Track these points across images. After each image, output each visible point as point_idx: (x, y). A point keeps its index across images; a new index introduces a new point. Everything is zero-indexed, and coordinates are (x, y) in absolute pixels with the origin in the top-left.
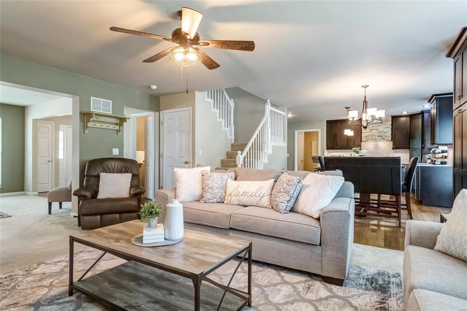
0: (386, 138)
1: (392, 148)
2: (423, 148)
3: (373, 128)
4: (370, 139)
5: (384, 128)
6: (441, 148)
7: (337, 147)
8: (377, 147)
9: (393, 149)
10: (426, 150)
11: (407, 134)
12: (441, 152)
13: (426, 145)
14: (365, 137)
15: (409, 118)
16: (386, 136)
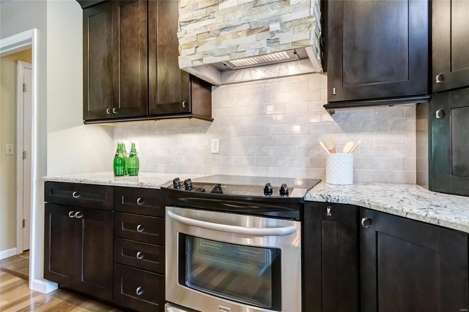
16: (287, 25)
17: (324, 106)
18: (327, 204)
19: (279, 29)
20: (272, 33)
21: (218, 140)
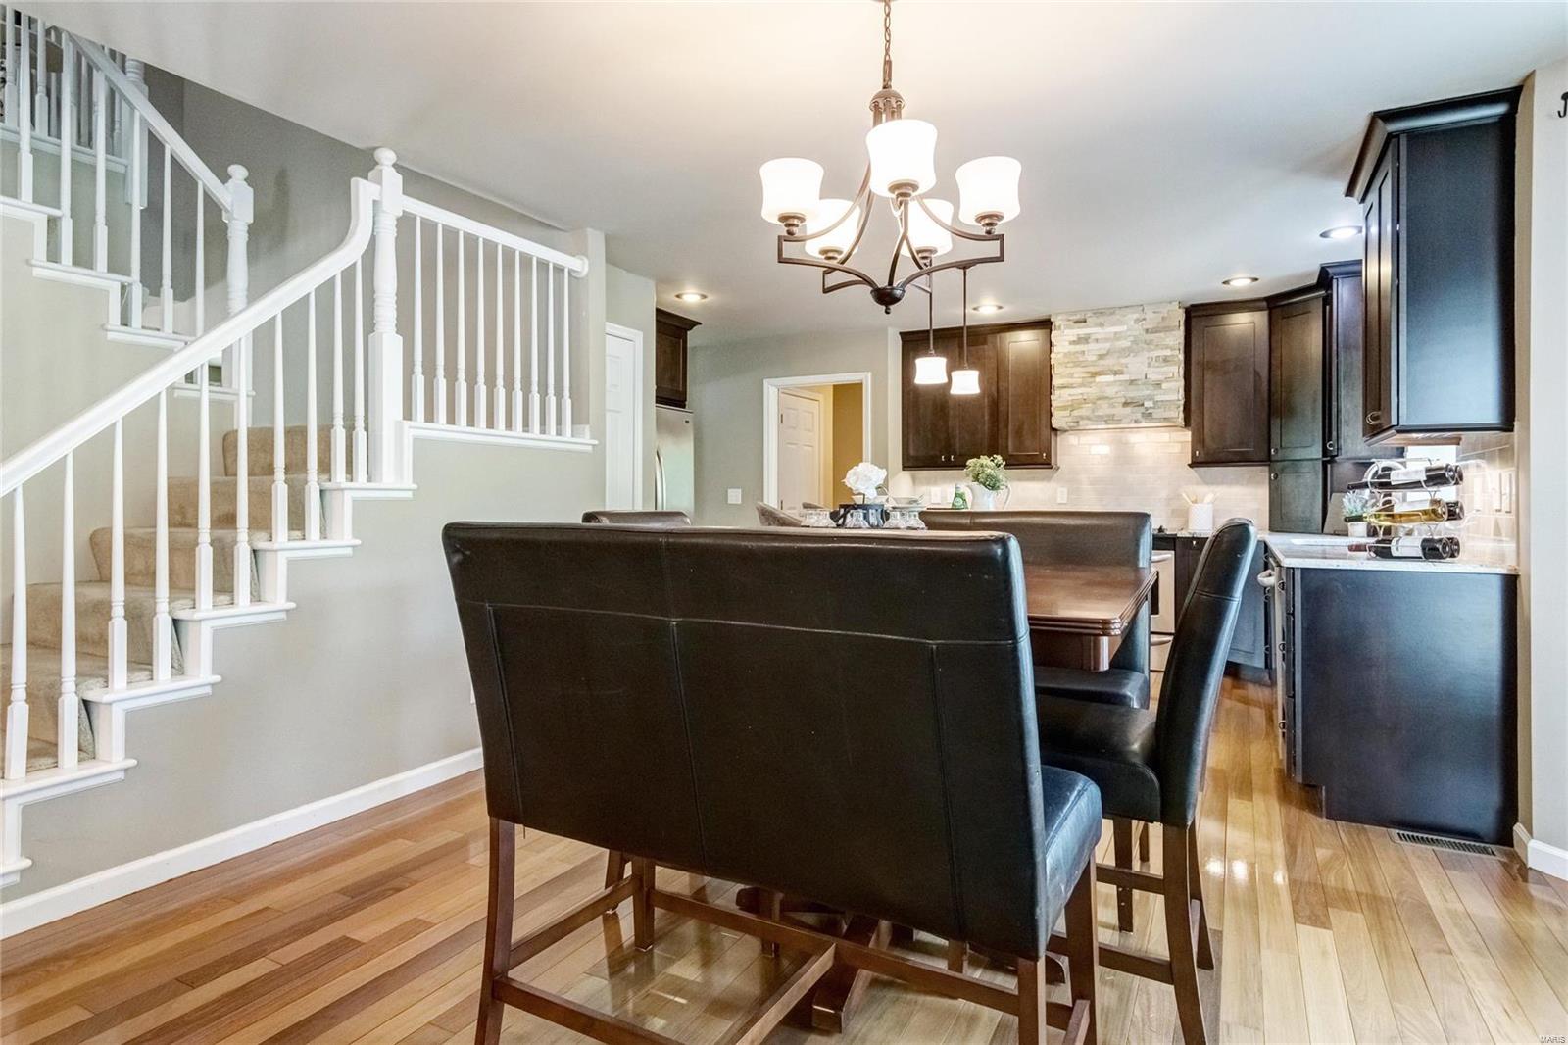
0: (1158, 413)
1: (1190, 462)
2: (1329, 459)
3: (1102, 362)
4: (1088, 418)
5: (1149, 365)
6: (1421, 458)
7: (948, 458)
8: (1124, 458)
9: (1195, 463)
10: (1344, 469)
11: (1257, 390)
12: (1423, 478)
13: (1342, 442)
14: (1064, 408)
15: (1265, 313)
16: (1160, 403)
17: (1190, 465)
18: (1193, 538)
19: (1152, 405)
20: (1147, 409)
21: (1065, 490)
